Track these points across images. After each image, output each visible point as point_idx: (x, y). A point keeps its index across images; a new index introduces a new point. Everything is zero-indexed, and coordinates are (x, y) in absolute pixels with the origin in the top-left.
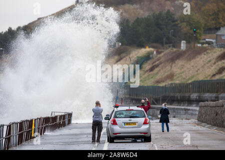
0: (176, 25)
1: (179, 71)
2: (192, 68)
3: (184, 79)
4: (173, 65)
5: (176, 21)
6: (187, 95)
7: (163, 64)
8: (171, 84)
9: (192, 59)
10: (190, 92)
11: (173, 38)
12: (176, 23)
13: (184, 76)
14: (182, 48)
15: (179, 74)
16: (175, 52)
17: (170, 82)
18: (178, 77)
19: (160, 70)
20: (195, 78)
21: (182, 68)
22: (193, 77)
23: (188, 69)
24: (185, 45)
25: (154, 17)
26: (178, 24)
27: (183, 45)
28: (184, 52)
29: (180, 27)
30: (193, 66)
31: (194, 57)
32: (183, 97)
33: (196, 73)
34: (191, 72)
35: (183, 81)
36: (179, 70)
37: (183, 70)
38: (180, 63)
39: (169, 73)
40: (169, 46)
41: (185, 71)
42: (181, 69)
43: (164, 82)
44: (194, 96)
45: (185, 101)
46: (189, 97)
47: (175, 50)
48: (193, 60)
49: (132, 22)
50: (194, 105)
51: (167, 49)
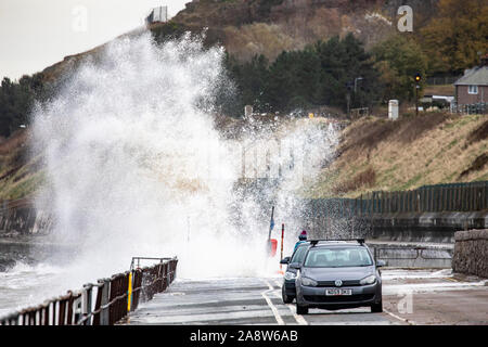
0: (368, 66)
1: (386, 166)
2: (414, 158)
3: (399, 181)
4: (373, 152)
5: (368, 57)
6: (410, 216)
7: (348, 152)
8: (374, 193)
9: (415, 139)
10: (416, 210)
11: (363, 93)
12: (368, 61)
13: (398, 177)
14: (390, 115)
15: (387, 171)
16: (375, 124)
17: (370, 190)
18: (385, 178)
19: (343, 165)
20: (422, 179)
21: (394, 158)
22: (418, 178)
23: (406, 160)
24: (397, 109)
25: (319, 50)
26: (373, 64)
27: (393, 110)
28: (397, 124)
29: (376, 70)
30: (416, 154)
31: (418, 135)
32: (402, 220)
33: (424, 170)
34: (413, 166)
35: (398, 187)
36: (386, 163)
37: (395, 163)
38: (386, 147)
39: (364, 170)
40: (361, 112)
41: (401, 164)
42: (390, 162)
43: (354, 189)
44: (427, 219)
45: (407, 229)
46: (416, 220)
47: (374, 119)
48: (415, 142)
49: (272, 61)
50: (428, 239)
51: (357, 118)
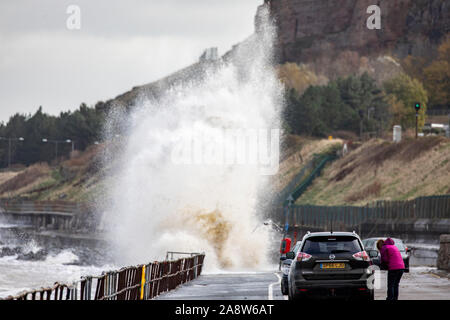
0: (380, 99)
1: (390, 180)
2: (413, 173)
3: (400, 193)
4: (380, 168)
5: (379, 91)
6: (407, 222)
7: (360, 168)
8: (378, 203)
9: (414, 158)
10: (412, 216)
11: (376, 121)
12: (380, 95)
13: (399, 189)
14: (394, 138)
15: (390, 184)
16: (382, 145)
17: (375, 200)
18: (388, 191)
19: (354, 179)
20: (419, 191)
21: (396, 174)
22: (415, 190)
23: (406, 175)
24: (400, 133)
25: (339, 85)
26: (383, 97)
27: (397, 135)
28: (399, 146)
29: (386, 102)
30: (415, 171)
31: (416, 155)
32: (401, 225)
33: (421, 184)
34: (412, 181)
35: (399, 198)
36: (390, 178)
37: (397, 178)
38: (391, 165)
39: (372, 183)
40: (371, 136)
41: (401, 179)
42: (394, 177)
43: (362, 198)
44: (421, 224)
45: (404, 233)
46: (412, 225)
47: (381, 141)
48: (413, 161)
49: (301, 93)
50: (421, 241)
51: (367, 140)
